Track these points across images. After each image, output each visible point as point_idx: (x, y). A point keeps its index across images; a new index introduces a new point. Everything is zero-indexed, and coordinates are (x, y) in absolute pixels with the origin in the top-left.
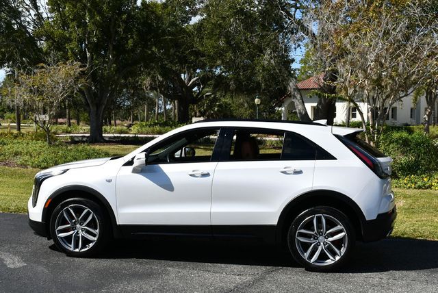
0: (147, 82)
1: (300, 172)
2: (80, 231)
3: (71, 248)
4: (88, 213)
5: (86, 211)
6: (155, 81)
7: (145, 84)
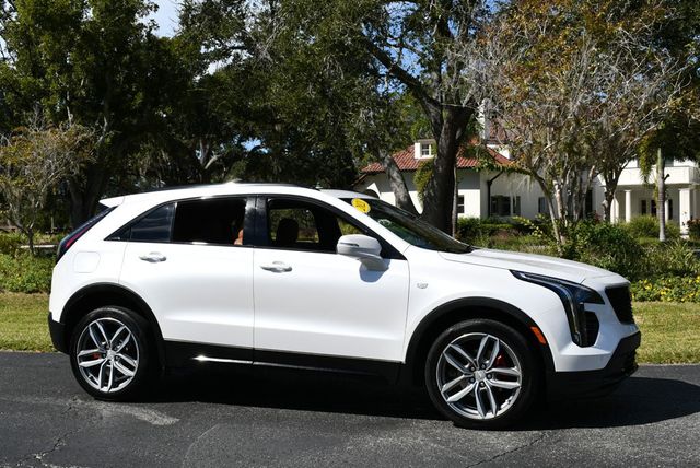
0: (145, 161)
6: (157, 161)
7: (142, 166)
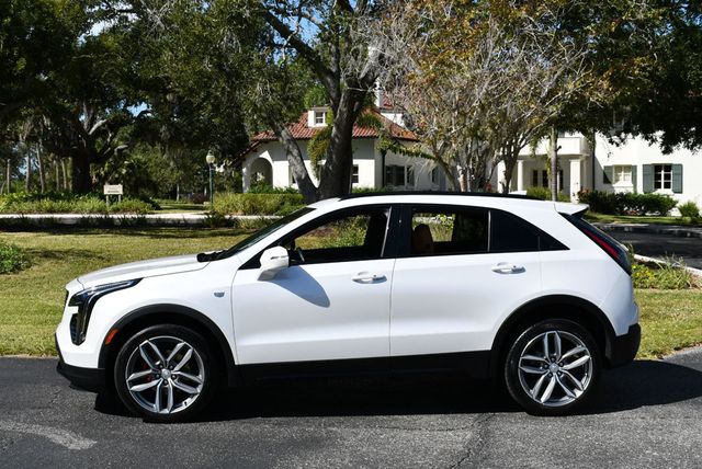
1: (522, 270)
2: (169, 379)
3: (156, 407)
4: (184, 350)
6: (37, 126)
7: (22, 132)
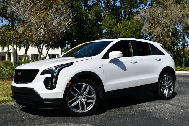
1: (160, 60)
2: (83, 99)
3: (80, 111)
4: (86, 87)
5: (84, 86)
